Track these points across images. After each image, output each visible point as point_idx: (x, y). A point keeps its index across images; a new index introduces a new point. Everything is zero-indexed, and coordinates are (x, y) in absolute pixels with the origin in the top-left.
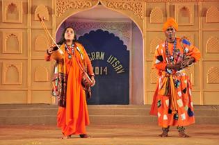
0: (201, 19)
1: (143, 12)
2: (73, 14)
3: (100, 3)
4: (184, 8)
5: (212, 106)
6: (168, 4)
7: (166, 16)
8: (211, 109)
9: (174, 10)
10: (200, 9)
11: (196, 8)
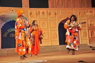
0: (49, 16)
1: (29, 14)
2: (2, 14)
3: (12, 10)
4: (43, 12)
5: (54, 46)
6: (38, 11)
7: (37, 15)
8: (54, 47)
9: (40, 13)
10: (49, 12)
11: (47, 12)
